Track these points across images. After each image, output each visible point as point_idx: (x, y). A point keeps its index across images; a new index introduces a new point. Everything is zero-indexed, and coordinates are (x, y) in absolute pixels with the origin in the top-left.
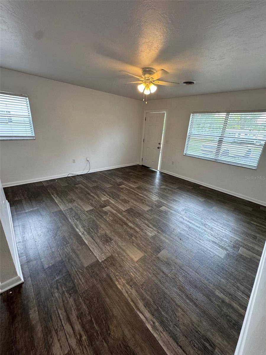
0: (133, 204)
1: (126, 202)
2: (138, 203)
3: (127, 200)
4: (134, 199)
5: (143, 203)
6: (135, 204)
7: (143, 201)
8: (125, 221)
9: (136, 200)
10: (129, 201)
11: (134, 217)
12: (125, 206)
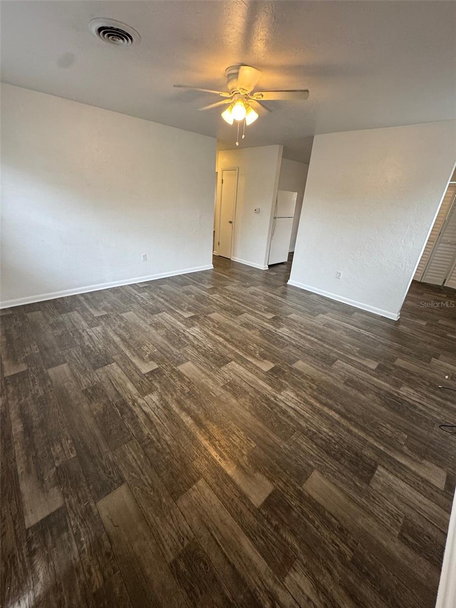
0: (233, 321)
1: (245, 324)
2: (227, 322)
3: (245, 327)
4: (233, 329)
5: (218, 323)
6: (230, 322)
7: (217, 326)
8: (229, 343)
9: (230, 327)
10: (241, 325)
11: (214, 350)
12: (246, 319)
